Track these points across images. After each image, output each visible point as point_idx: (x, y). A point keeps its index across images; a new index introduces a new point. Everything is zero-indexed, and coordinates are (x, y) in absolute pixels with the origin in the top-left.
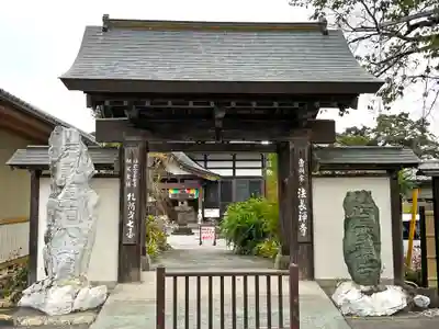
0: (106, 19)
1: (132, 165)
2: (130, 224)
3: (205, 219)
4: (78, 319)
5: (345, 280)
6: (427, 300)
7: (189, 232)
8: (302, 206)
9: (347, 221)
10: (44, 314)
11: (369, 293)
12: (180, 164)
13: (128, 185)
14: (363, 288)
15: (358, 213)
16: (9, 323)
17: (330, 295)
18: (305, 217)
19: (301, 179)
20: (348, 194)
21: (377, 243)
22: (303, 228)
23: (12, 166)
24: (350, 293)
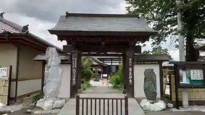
0: (67, 13)
1: (74, 60)
2: (74, 79)
3: (103, 77)
4: (54, 111)
5: (144, 98)
6: (172, 105)
7: (98, 81)
8: (130, 74)
9: (145, 79)
10: (43, 109)
11: (153, 103)
12: (96, 61)
13: (73, 66)
14: (150, 101)
15: (149, 76)
16: (30, 113)
17: (139, 103)
18: (131, 77)
19: (130, 65)
20: (146, 70)
21: (155, 86)
22: (131, 81)
23: (35, 60)
24: (146, 103)
